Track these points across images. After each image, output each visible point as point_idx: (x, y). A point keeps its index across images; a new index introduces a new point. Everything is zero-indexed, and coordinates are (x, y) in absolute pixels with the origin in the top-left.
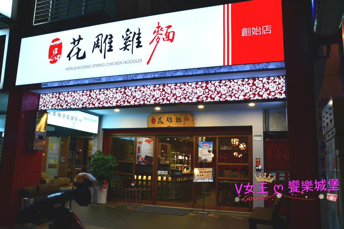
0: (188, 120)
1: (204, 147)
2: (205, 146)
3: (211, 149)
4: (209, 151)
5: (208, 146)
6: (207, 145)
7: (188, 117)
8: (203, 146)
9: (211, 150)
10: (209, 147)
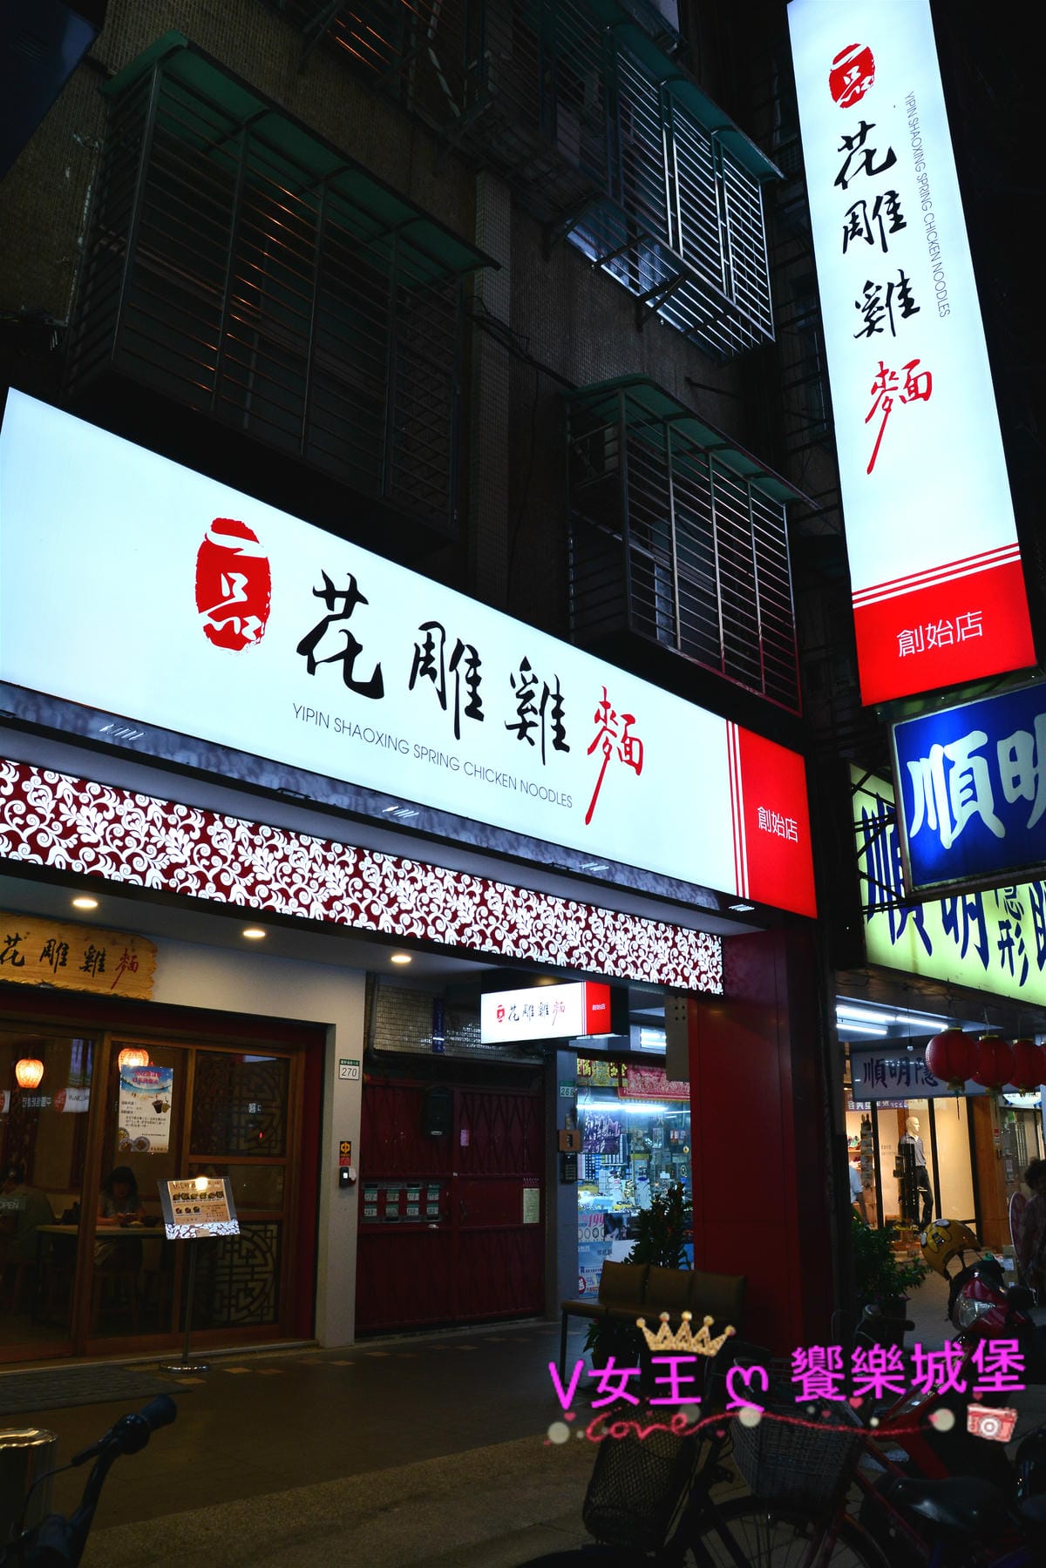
0: (134, 967)
1: (144, 1086)
2: (146, 1081)
3: (167, 1098)
4: (159, 1107)
5: (156, 1082)
6: (151, 1082)
7: (135, 957)
8: (135, 1084)
9: (164, 1102)
10: (156, 1087)
